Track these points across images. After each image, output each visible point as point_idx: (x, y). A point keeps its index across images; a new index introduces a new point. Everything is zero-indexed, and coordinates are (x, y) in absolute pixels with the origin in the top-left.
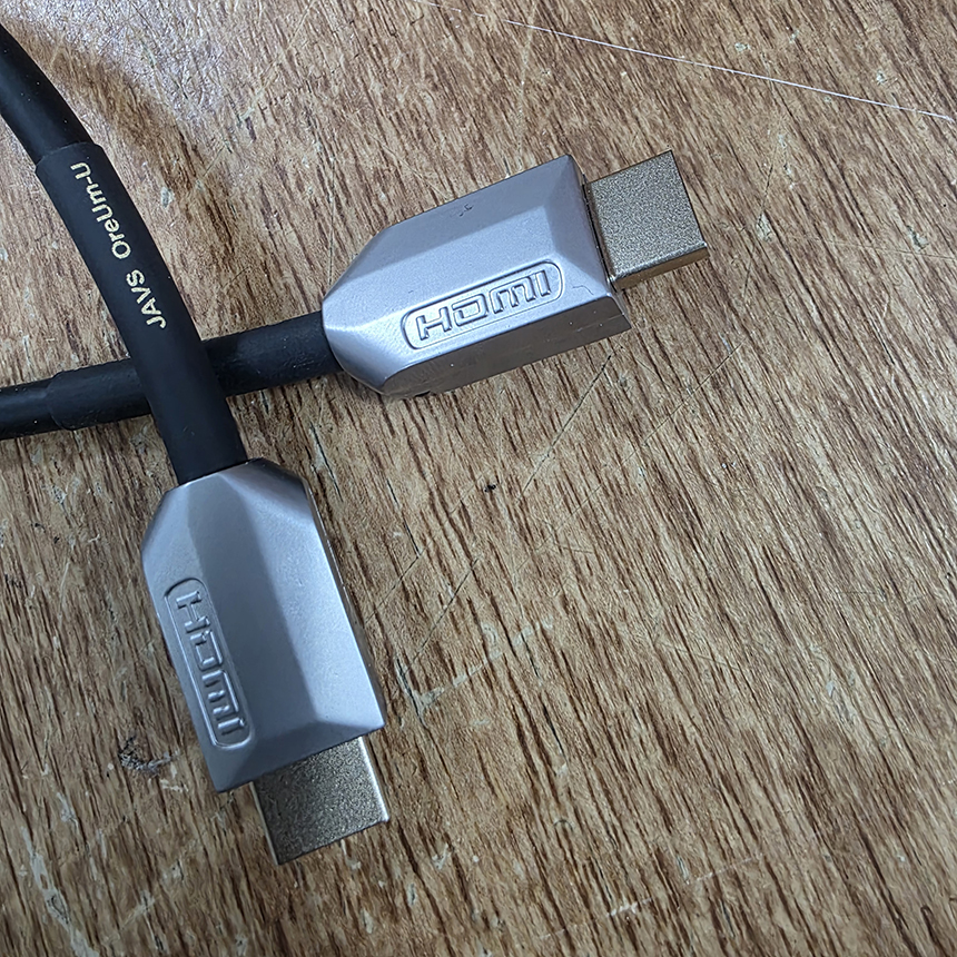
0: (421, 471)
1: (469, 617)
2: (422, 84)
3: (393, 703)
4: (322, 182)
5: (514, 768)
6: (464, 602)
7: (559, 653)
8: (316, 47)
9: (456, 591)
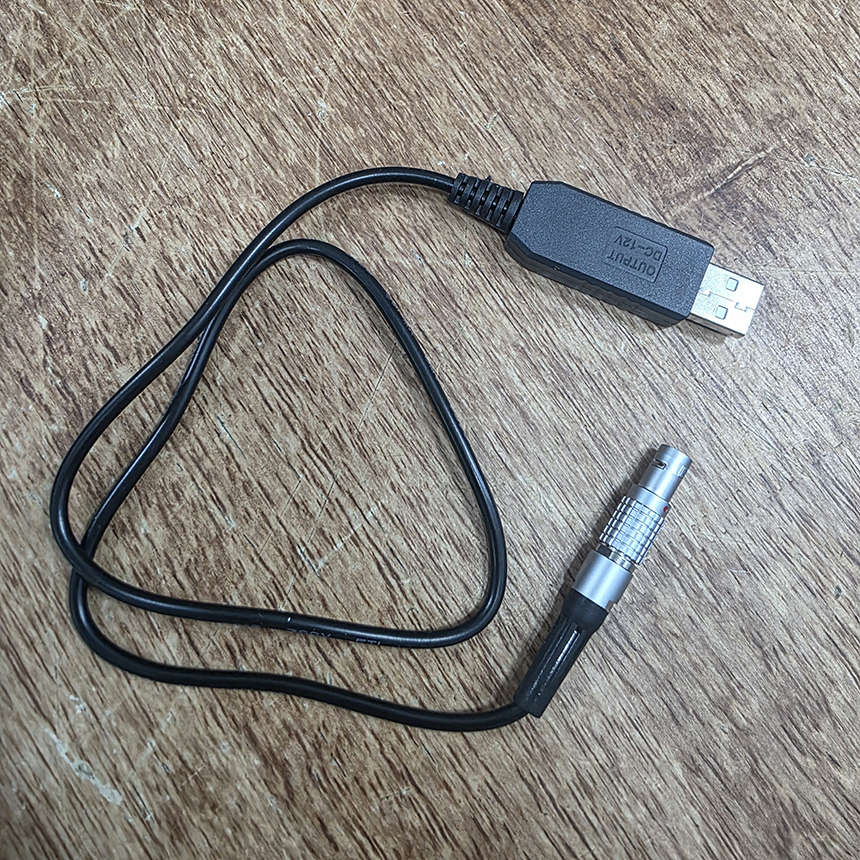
0: (293, 430)
1: (338, 509)
2: (254, 197)
3: (300, 571)
4: (198, 264)
5: (379, 588)
6: (333, 501)
7: (394, 516)
8: (178, 179)
9: (327, 496)
